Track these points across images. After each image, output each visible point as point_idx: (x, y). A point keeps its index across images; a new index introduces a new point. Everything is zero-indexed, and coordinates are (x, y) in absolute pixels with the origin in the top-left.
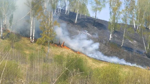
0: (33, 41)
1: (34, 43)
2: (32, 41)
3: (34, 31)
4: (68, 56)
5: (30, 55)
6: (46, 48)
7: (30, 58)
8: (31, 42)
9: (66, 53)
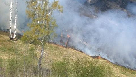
0: (15, 36)
1: (16, 40)
2: (13, 36)
3: (16, 19)
4: (78, 64)
5: (9, 62)
6: (38, 49)
7: (10, 68)
8: (11, 39)
9: (74, 58)
